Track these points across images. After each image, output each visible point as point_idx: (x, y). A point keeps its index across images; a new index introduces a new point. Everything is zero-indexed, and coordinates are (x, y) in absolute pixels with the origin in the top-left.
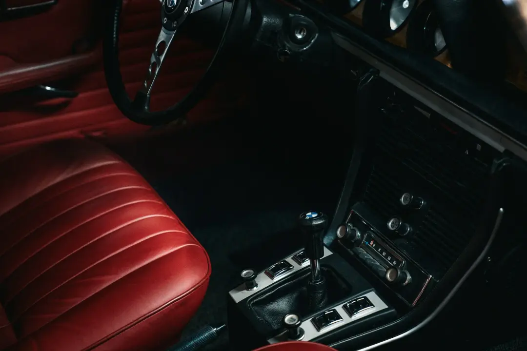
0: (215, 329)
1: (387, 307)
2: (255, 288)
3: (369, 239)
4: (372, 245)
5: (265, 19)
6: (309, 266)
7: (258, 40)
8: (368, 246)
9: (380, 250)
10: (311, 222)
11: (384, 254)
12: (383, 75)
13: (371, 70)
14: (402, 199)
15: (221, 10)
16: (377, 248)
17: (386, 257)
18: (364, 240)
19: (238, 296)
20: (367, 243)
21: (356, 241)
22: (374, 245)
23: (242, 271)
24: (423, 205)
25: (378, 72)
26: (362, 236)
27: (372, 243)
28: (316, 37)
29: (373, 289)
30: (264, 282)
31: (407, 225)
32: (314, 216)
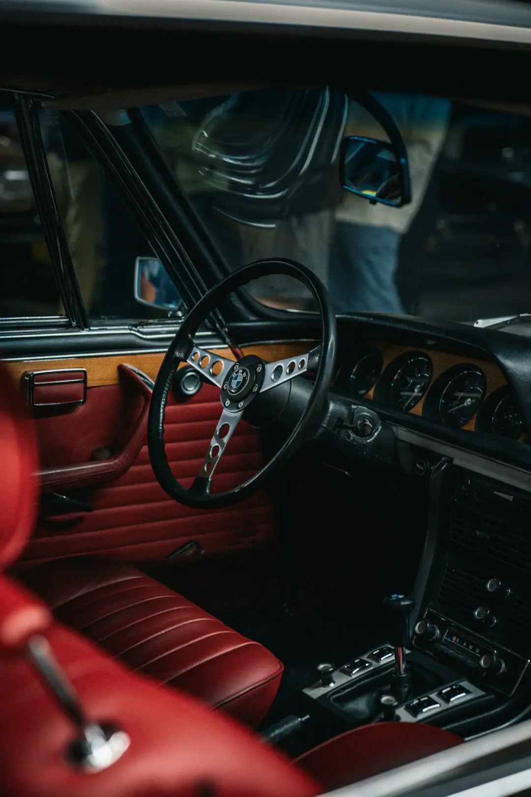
0: (300, 719)
1: (484, 693)
2: (332, 685)
3: (450, 635)
4: (455, 641)
5: (332, 406)
6: (393, 661)
7: (325, 426)
8: (451, 643)
9: (465, 644)
10: (399, 603)
11: (471, 647)
12: (456, 462)
13: (443, 459)
14: (488, 586)
15: (288, 395)
16: (461, 643)
17: (474, 650)
18: (445, 637)
19: (315, 693)
20: (449, 640)
21: (437, 639)
22: (458, 641)
23: (318, 664)
24: (510, 593)
25: (452, 459)
26: (442, 634)
27: (454, 638)
28: (379, 430)
29: (465, 679)
30: (339, 680)
31: (494, 617)
32: (400, 597)
